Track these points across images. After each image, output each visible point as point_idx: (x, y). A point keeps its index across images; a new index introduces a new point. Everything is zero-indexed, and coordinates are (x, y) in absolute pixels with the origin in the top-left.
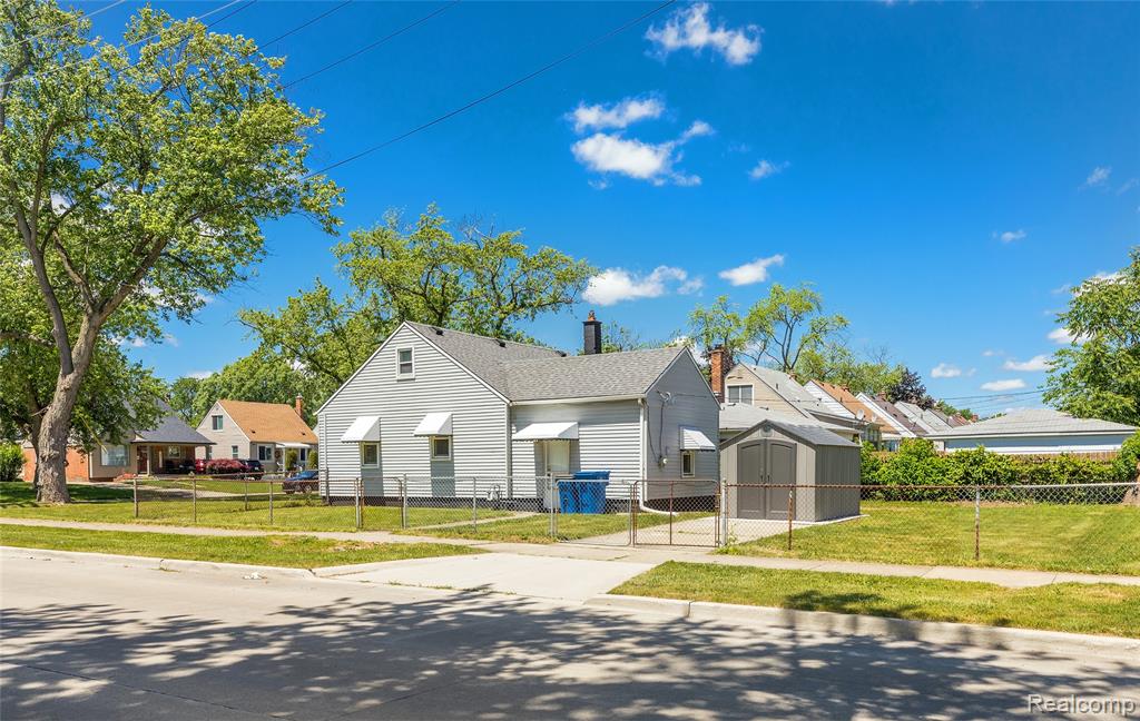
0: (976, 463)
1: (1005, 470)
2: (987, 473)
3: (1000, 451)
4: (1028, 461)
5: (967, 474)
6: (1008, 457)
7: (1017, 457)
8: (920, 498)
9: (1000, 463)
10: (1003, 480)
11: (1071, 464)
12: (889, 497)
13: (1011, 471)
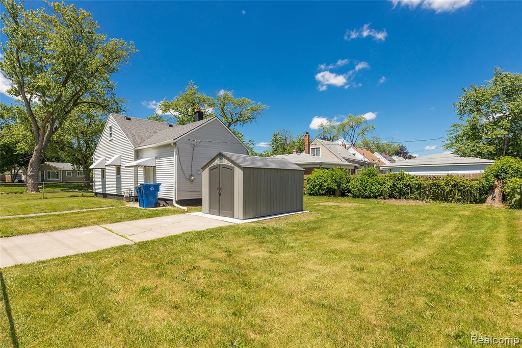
0: (399, 179)
1: (415, 183)
2: (405, 185)
3: (412, 173)
4: (428, 178)
5: (394, 185)
6: (417, 177)
7: (422, 177)
8: (369, 197)
9: (412, 180)
10: (413, 189)
11: (453, 180)
12: (355, 196)
13: (418, 184)
